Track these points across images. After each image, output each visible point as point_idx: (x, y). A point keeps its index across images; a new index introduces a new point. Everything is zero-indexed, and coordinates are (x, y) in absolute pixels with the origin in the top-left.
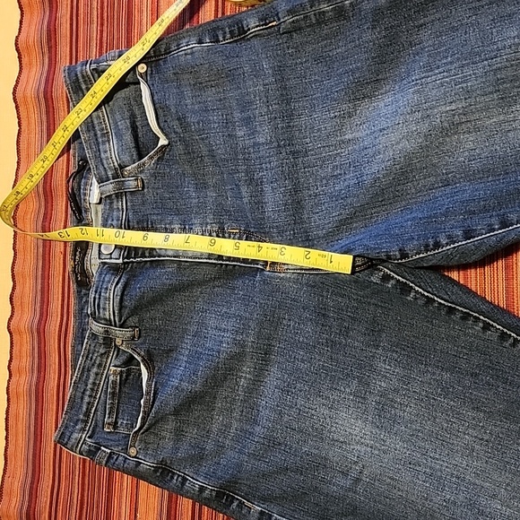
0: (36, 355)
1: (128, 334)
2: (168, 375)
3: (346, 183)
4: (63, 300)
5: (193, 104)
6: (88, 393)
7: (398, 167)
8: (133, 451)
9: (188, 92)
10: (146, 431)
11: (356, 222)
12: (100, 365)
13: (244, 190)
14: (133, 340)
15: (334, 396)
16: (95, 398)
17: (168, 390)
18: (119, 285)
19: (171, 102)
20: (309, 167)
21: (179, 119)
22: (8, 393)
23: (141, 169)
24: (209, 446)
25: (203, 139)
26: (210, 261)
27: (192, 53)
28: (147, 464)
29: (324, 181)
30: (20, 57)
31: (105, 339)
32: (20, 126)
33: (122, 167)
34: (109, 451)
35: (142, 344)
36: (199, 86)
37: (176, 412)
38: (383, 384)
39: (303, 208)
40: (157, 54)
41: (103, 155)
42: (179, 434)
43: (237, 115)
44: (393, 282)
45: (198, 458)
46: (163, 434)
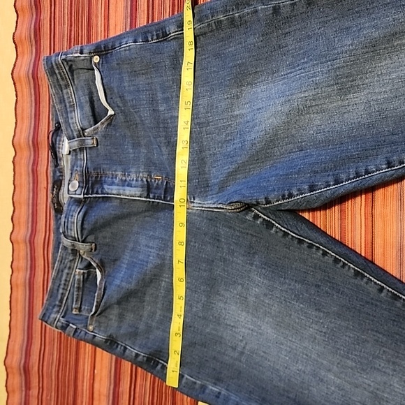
0: (29, 259)
1: (88, 247)
2: (114, 277)
3: (235, 147)
4: (46, 222)
5: (129, 86)
6: (62, 287)
7: (268, 136)
8: (91, 328)
9: (126, 78)
10: (100, 314)
11: (239, 174)
12: (70, 268)
13: (164, 149)
14: (91, 251)
15: (227, 295)
16: (66, 290)
17: (113, 287)
18: (81, 213)
19: (114, 85)
20: (210, 134)
21: (120, 97)
22: (11, 284)
23: (95, 131)
24: (142, 327)
25: (135, 112)
26: (142, 199)
27: (129, 50)
28: (101, 337)
29: (220, 145)
30: (16, 48)
31: (72, 250)
32: (17, 97)
33: (83, 130)
34: (75, 327)
35: (97, 254)
36: (134, 74)
37: (119, 303)
38: (257, 290)
39: (205, 163)
40: (107, 49)
41: (70, 121)
42: (121, 317)
43: (160, 95)
44: (261, 220)
45: (134, 335)
46: (111, 317)
